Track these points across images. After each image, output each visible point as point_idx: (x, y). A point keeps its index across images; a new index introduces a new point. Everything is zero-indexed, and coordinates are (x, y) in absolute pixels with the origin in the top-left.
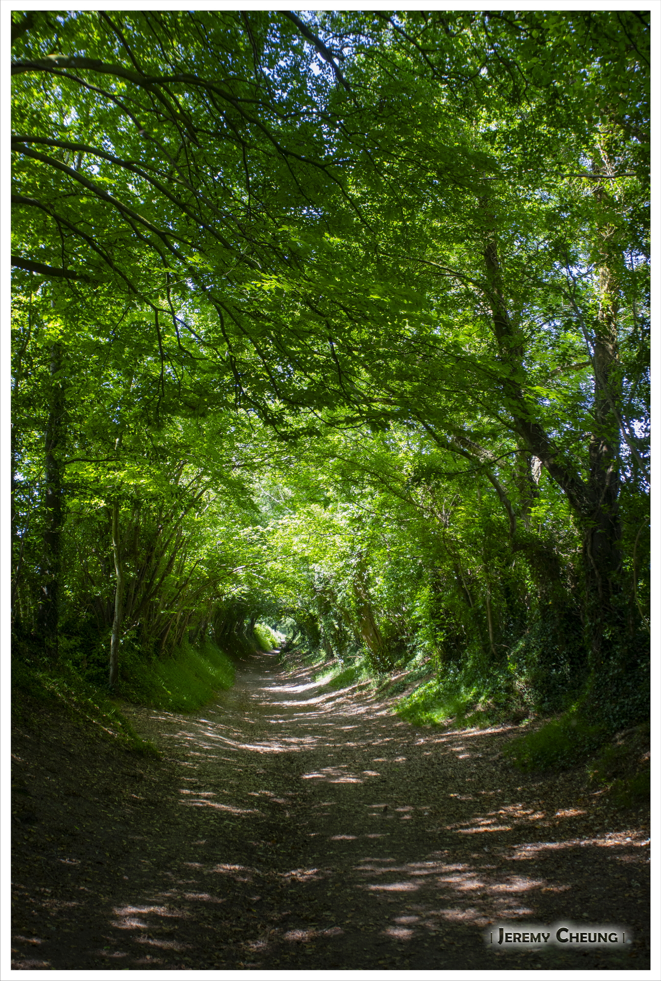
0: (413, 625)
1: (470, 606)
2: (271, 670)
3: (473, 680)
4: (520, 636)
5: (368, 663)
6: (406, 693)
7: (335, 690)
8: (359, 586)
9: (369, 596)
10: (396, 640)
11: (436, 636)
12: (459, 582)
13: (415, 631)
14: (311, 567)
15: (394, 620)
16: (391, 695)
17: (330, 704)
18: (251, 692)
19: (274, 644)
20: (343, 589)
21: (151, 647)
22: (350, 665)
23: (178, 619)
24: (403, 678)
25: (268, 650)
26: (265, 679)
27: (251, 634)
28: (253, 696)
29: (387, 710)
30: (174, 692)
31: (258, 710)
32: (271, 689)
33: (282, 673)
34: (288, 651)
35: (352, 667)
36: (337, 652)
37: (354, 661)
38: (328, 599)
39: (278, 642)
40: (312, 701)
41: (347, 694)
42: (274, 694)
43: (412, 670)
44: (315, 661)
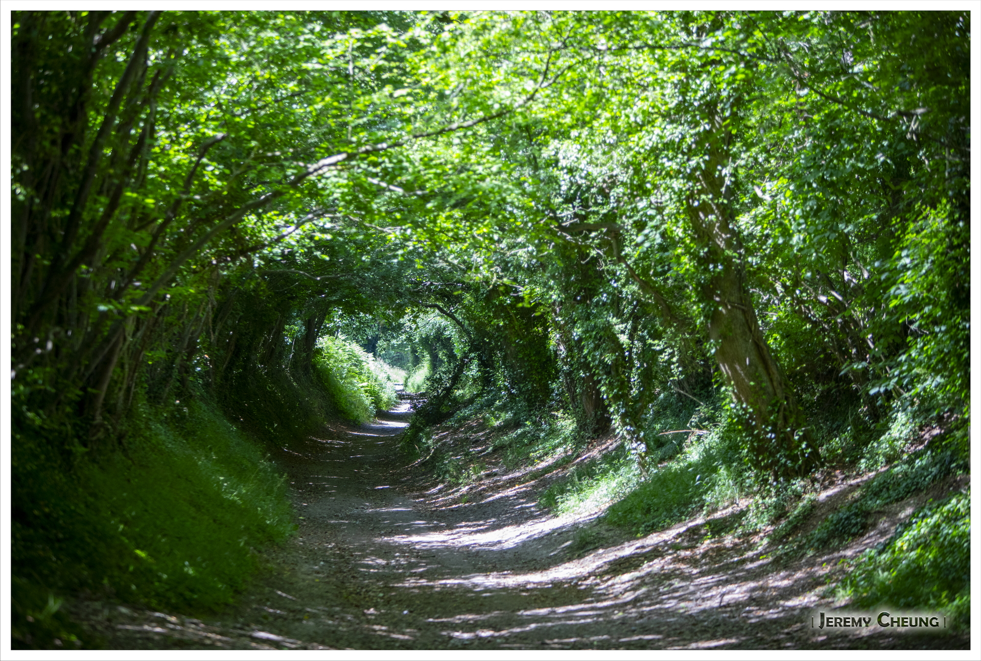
2: (394, 482)
5: (733, 449)
6: (873, 537)
7: (632, 537)
8: (705, 208)
9: (738, 240)
14: (547, 153)
15: (816, 313)
16: (824, 545)
17: (626, 577)
18: (356, 549)
19: (377, 401)
20: (652, 218)
21: (68, 415)
22: (671, 458)
23: (130, 327)
24: (857, 494)
25: (363, 418)
26: (384, 510)
27: (306, 369)
28: (368, 561)
29: (820, 590)
30: (154, 553)
31: (399, 602)
32: (415, 538)
33: (434, 490)
34: (440, 422)
35: (674, 466)
36: (624, 416)
37: (680, 444)
38: (593, 253)
39: (388, 394)
40: (563, 572)
41: (673, 546)
42: (431, 555)
43: (881, 467)
44: (539, 449)
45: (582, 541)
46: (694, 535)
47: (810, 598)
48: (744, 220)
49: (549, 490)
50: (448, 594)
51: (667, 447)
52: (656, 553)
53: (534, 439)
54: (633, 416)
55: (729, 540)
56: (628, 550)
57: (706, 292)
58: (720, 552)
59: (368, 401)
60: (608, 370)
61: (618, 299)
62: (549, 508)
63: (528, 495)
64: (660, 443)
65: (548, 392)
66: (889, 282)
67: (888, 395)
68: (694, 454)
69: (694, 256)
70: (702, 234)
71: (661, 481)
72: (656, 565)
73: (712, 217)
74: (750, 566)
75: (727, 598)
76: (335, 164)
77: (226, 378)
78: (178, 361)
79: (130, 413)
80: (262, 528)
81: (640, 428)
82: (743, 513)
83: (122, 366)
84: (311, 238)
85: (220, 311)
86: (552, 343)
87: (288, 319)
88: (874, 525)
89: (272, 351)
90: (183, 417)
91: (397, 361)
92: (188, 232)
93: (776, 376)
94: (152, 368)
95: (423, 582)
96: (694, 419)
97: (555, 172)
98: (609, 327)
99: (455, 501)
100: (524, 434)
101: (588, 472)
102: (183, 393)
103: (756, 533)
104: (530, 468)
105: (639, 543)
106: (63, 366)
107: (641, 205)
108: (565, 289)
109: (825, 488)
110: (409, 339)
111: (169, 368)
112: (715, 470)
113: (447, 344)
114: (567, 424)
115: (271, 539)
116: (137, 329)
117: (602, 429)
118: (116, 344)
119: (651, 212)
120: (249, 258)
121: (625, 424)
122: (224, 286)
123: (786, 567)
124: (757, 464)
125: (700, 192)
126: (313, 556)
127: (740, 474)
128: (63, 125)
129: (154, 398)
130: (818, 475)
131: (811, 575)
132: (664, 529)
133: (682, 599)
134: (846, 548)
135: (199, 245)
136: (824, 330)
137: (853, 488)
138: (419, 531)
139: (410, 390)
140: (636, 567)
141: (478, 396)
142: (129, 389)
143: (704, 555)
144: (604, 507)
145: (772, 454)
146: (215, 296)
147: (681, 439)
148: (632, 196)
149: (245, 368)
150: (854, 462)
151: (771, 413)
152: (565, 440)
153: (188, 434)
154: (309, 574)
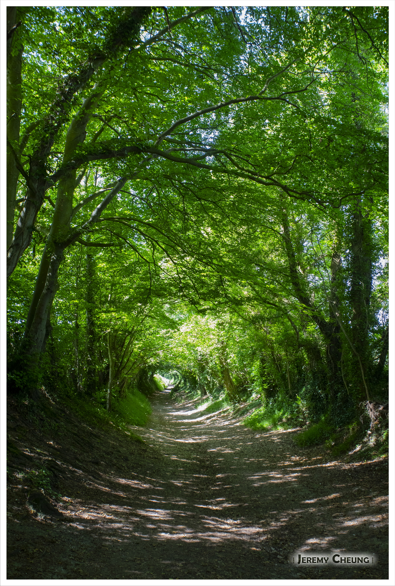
0: (251, 380)
1: (279, 371)
2: (169, 403)
3: (281, 407)
4: (303, 386)
5: (227, 398)
6: (248, 414)
9: (227, 364)
10: (242, 387)
11: (263, 386)
12: (274, 360)
13: (252, 383)
15: (240, 376)
16: (241, 415)
19: (164, 386)
25: (162, 390)
26: (167, 408)
30: (133, 416)
31: (171, 424)
33: (176, 404)
34: (177, 391)
35: (218, 401)
40: (199, 419)
41: (217, 415)
42: (176, 416)
43: (251, 402)
44: (195, 397)
45: (202, 414)
46: (220, 413)
47: (238, 424)
48: (228, 361)
49: (196, 405)
50: (179, 423)
51: (216, 398)
52: (214, 416)
53: (194, 395)
54: (211, 392)
55: (226, 414)
56: (209, 416)
57: (222, 373)
58: (224, 416)
60: (206, 384)
61: (208, 372)
62: (196, 408)
63: (193, 405)
64: (215, 397)
65: (196, 387)
66: (251, 372)
67: (252, 390)
68: (221, 399)
69: (220, 366)
70: (221, 363)
71: (215, 404)
72: (214, 418)
74: (229, 418)
75: (225, 424)
76: (161, 352)
81: (212, 394)
82: (228, 409)
83: (125, 384)
85: (140, 373)
87: (149, 372)
88: (249, 412)
90: (133, 392)
91: (168, 378)
93: (234, 387)
97: (197, 352)
98: (206, 377)
100: (192, 394)
102: (132, 387)
104: (193, 400)
105: (211, 414)
108: (199, 370)
110: (170, 375)
113: (178, 376)
115: (149, 413)
117: (205, 394)
121: (209, 393)
122: (141, 369)
123: (234, 419)
126: (156, 416)
129: (128, 388)
130: (241, 403)
131: (238, 420)
132: (215, 412)
133: (218, 424)
134: (244, 416)
138: (174, 412)
139: (171, 384)
141: (184, 386)
143: (222, 417)
144: (206, 408)
146: (140, 371)
152: (199, 396)
153: (134, 395)
154: (156, 419)
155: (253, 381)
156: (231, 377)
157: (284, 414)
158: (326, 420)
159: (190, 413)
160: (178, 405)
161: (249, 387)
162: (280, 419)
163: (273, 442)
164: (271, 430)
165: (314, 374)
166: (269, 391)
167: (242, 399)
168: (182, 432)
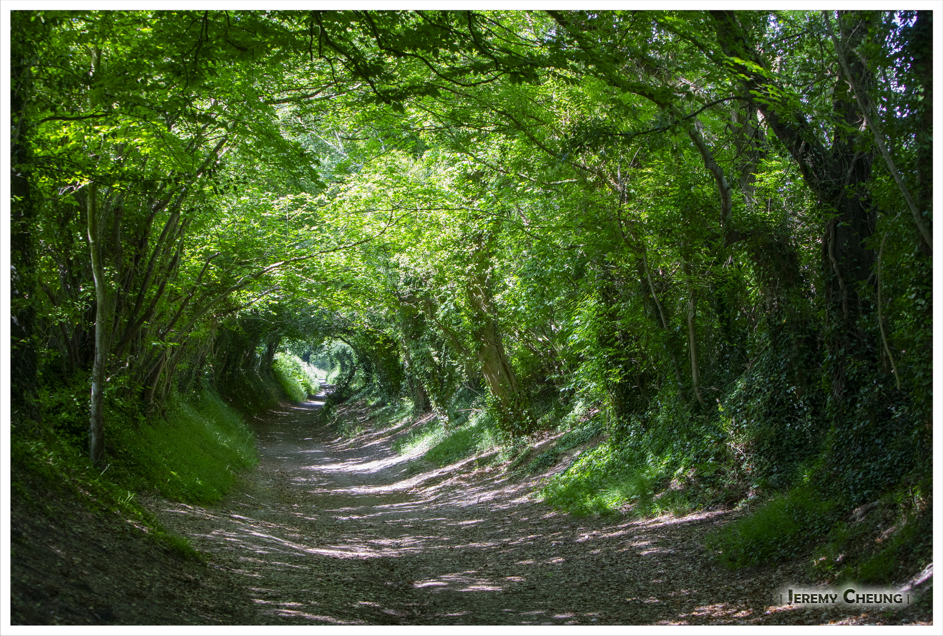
0: (569, 357)
1: (662, 326)
2: (315, 436)
3: (667, 443)
4: (739, 372)
5: (493, 419)
6: (560, 467)
7: (438, 467)
8: (476, 291)
9: (493, 307)
10: (541, 381)
11: (607, 375)
12: (645, 288)
13: (573, 367)
14: (393, 260)
15: (536, 347)
16: (535, 471)
17: (433, 488)
18: (291, 473)
19: (308, 389)
20: (449, 296)
21: (136, 400)
22: (461, 424)
23: (169, 352)
24: (554, 444)
25: (300, 399)
26: (308, 451)
27: (268, 371)
28: (297, 479)
29: (529, 495)
30: (181, 473)
31: (311, 501)
32: (323, 467)
33: (336, 441)
34: (341, 402)
35: (463, 428)
36: (437, 401)
37: (467, 418)
38: (420, 312)
39: (315, 386)
40: (400, 486)
41: (459, 472)
42: (331, 476)
43: (568, 430)
44: (394, 418)
45: (412, 469)
46: (470, 466)
47: (524, 499)
48: (498, 298)
49: (397, 441)
50: (337, 497)
51: (459, 418)
52: (449, 475)
53: (392, 413)
54: (442, 402)
55: (488, 469)
56: (435, 474)
57: (477, 336)
58: (482, 475)
59: (303, 389)
60: (428, 376)
61: (433, 338)
62: (396, 452)
63: (386, 444)
64: (457, 416)
65: (399, 387)
66: (570, 332)
67: (572, 392)
68: (473, 422)
69: (470, 316)
70: (474, 304)
71: (455, 437)
72: (449, 482)
73: (480, 296)
74: (496, 482)
75: (482, 499)
76: (278, 267)
77: (222, 377)
78: (195, 369)
79: (168, 398)
80: (239, 461)
81: (445, 408)
82: (497, 454)
83: (165, 373)
84: (267, 303)
85: (218, 341)
86: (401, 361)
87: (258, 343)
88: (561, 461)
89: (249, 362)
90: (197, 400)
91: (322, 366)
92: (201, 300)
93: (514, 381)
94: (181, 373)
95: (325, 490)
96: (474, 403)
97: (397, 270)
98: (428, 353)
99: (347, 447)
100: (386, 410)
101: (418, 431)
102: (198, 387)
103: (501, 465)
104: (389, 429)
105: (441, 470)
106: (134, 374)
107: (443, 288)
108: (405, 331)
109: (539, 441)
110: (328, 354)
111: (190, 373)
112: (482, 431)
113: (349, 357)
114: (409, 405)
115: (244, 467)
116: (173, 353)
117: (427, 409)
118: (161, 362)
119: (449, 292)
120: (233, 314)
121: (437, 406)
122: (221, 328)
123: (514, 483)
124: (503, 428)
125: (474, 282)
126: (267, 476)
127: (496, 434)
128: (136, 251)
129: (182, 389)
130: (535, 434)
131: (526, 486)
132: (455, 463)
133: (459, 499)
134: (546, 472)
135: (207, 308)
136: (540, 356)
137: (552, 441)
138: (326, 463)
139: (329, 383)
140: (438, 483)
141: (363, 388)
142: (168, 385)
143: (474, 477)
144: (426, 451)
145: (511, 423)
146: (215, 332)
147: (467, 414)
148: (438, 284)
149: (233, 371)
150: (555, 427)
151: (511, 401)
152: (408, 414)
153: (200, 410)
154: (264, 485)
155: (575, 361)
156: (506, 351)
157: (674, 465)
158: (815, 479)
159: (375, 466)
160: (339, 444)
161: (561, 382)
162: (662, 483)
163: (634, 553)
164: (630, 515)
165: (776, 332)
166: (628, 392)
167: (539, 421)
168: (343, 523)
